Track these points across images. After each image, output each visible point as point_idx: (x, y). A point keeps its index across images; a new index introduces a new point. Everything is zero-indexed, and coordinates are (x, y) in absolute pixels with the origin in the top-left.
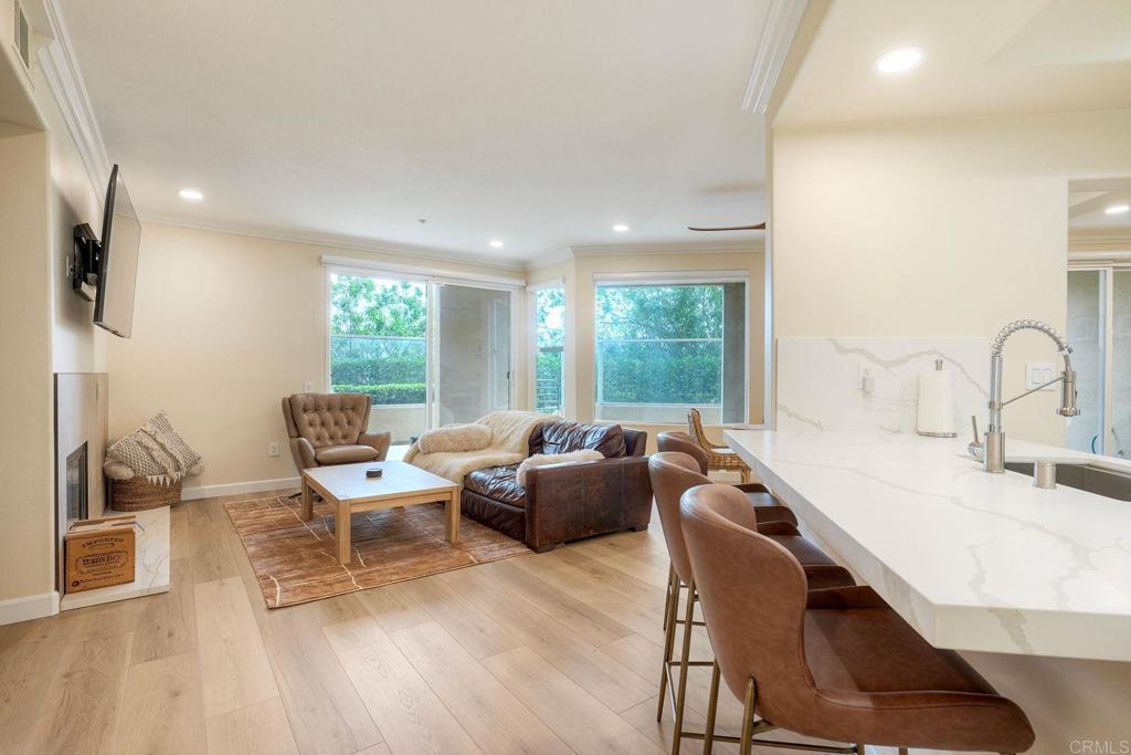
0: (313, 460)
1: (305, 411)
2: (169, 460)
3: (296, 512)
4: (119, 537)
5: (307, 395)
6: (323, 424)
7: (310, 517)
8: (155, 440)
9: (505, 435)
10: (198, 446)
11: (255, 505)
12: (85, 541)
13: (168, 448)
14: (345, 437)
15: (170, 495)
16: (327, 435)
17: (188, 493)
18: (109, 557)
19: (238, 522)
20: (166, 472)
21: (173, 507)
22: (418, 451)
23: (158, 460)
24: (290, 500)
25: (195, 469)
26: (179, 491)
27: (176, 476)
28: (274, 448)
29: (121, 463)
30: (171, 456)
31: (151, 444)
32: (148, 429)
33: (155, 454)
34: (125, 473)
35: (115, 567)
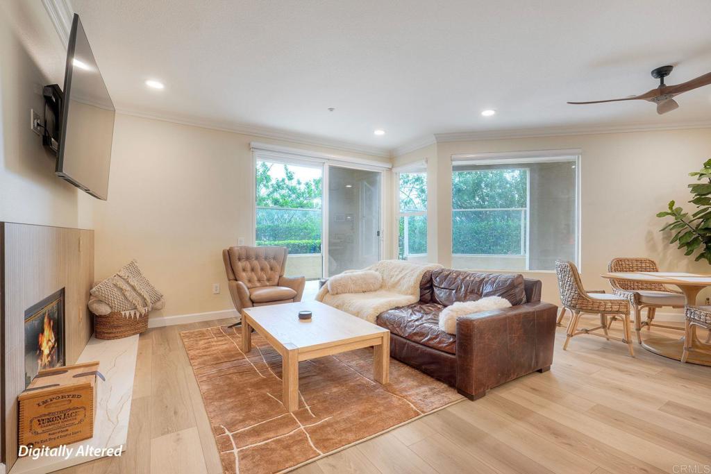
0: (247, 299)
1: (239, 259)
2: (139, 299)
3: (236, 343)
4: (77, 393)
5: (241, 248)
6: (253, 270)
7: (249, 349)
8: (128, 283)
9: (394, 279)
10: (161, 287)
11: (203, 334)
12: (40, 401)
13: (137, 289)
14: (269, 280)
15: (139, 326)
16: (256, 278)
17: (153, 322)
18: (66, 415)
19: (192, 353)
20: (136, 308)
21: (141, 334)
22: (328, 291)
23: (130, 299)
24: (230, 330)
25: (158, 305)
26: (146, 322)
27: (143, 311)
28: (216, 287)
29: (100, 301)
30: (140, 295)
31: (125, 286)
32: (122, 274)
33: (127, 294)
34: (103, 310)
35: (73, 424)
